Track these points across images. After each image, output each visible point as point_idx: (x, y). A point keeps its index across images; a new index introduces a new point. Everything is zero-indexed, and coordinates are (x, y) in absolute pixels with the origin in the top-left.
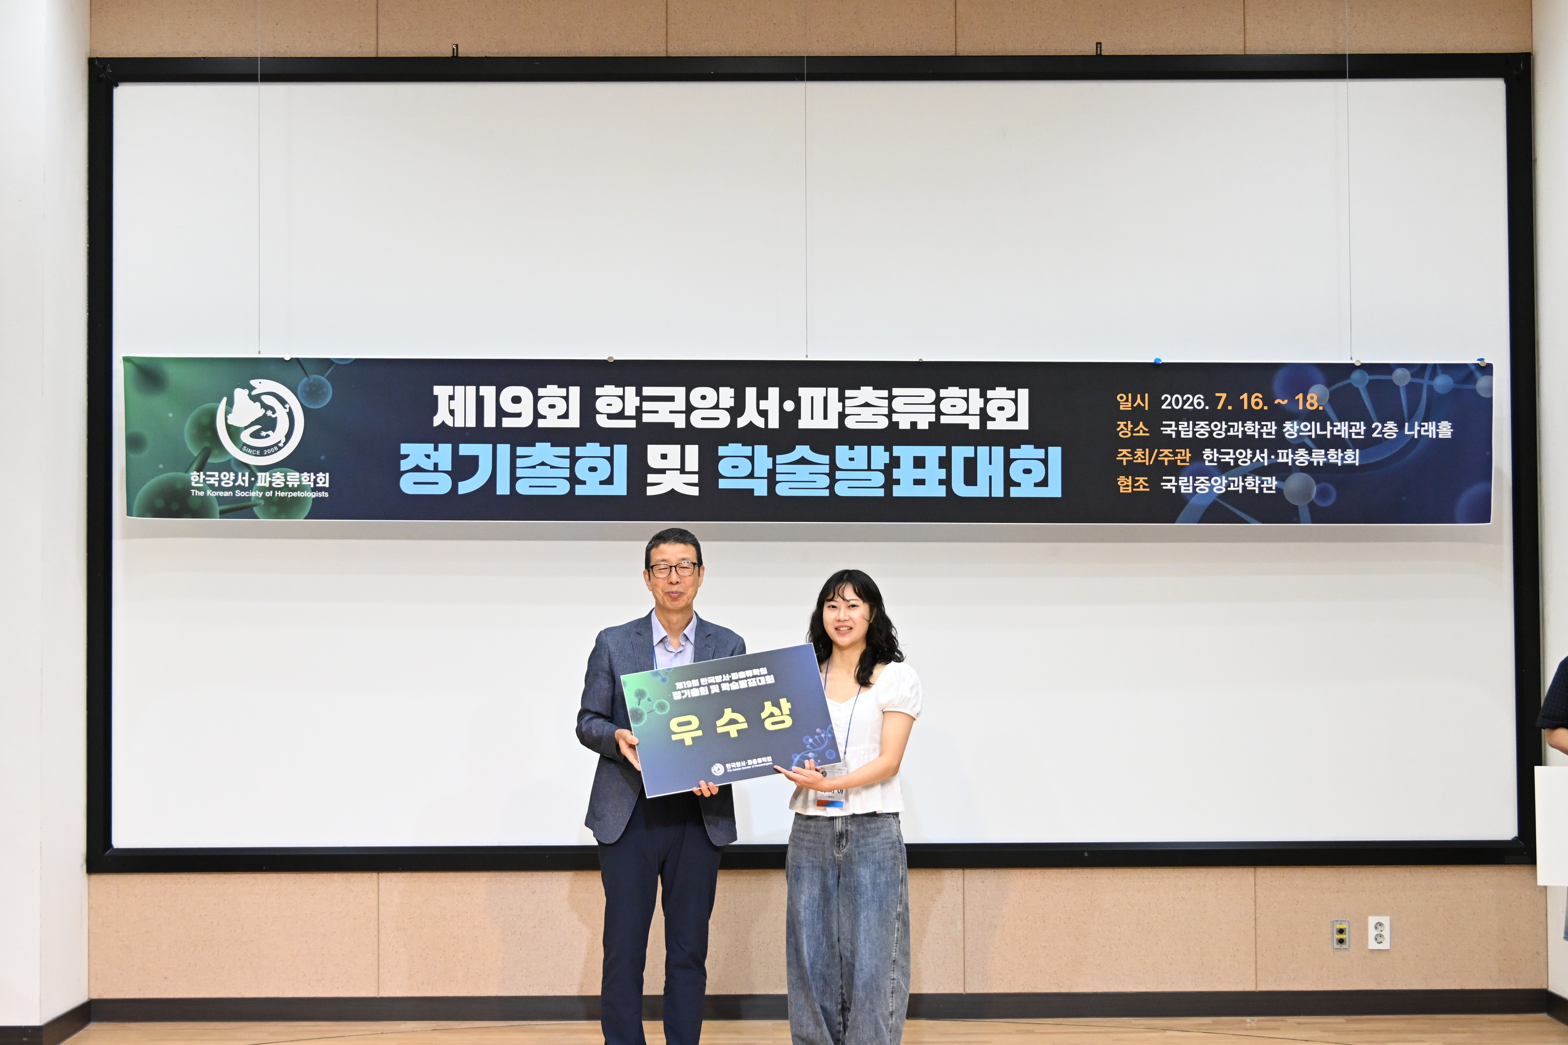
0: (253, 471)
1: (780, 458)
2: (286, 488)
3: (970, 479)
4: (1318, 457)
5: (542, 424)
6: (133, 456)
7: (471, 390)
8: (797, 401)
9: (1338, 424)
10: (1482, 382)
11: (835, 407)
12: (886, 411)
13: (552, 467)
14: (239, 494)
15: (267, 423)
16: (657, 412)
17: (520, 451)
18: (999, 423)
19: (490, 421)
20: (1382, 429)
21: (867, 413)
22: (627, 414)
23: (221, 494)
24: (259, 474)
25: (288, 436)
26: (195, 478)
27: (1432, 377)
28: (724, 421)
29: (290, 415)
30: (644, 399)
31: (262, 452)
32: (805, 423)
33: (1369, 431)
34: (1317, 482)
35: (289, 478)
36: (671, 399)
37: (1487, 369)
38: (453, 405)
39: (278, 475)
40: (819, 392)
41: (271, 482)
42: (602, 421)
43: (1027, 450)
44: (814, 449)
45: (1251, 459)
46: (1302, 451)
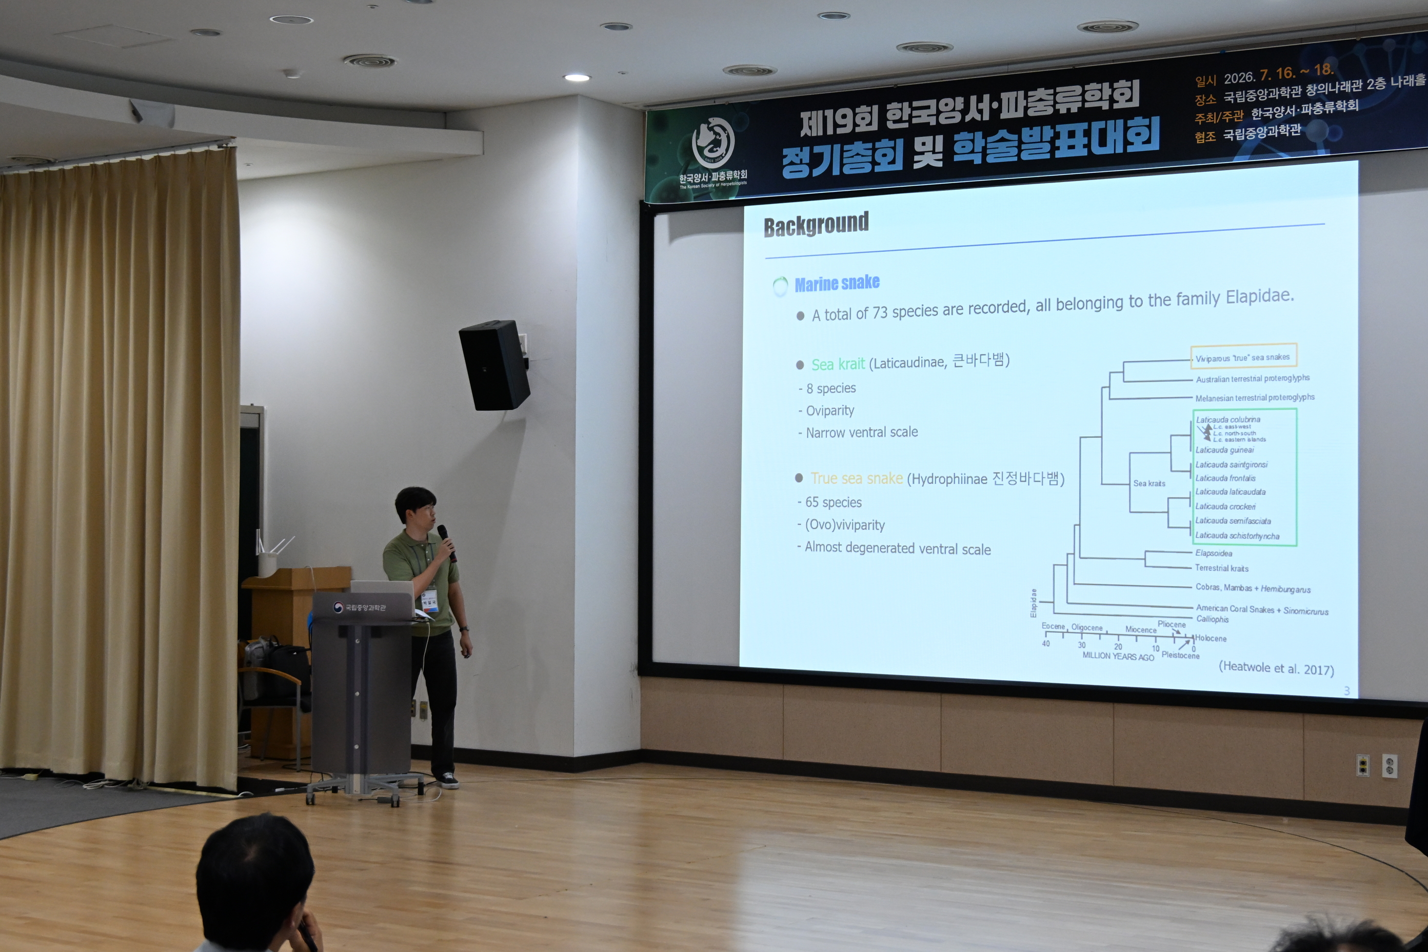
0: (710, 172)
1: (990, 139)
2: (726, 181)
3: (1103, 143)
4: (1330, 107)
5: (858, 130)
6: (651, 168)
7: (820, 112)
8: (1000, 102)
9: (1344, 83)
11: (1022, 103)
12: (1052, 103)
13: (863, 156)
14: (703, 186)
15: (716, 143)
16: (920, 116)
17: (846, 147)
18: (1121, 104)
19: (830, 131)
21: (1040, 105)
22: (904, 119)
23: (694, 187)
24: (713, 174)
25: (727, 150)
26: (682, 178)
28: (958, 118)
29: (728, 137)
30: (913, 109)
31: (714, 160)
32: (1004, 116)
33: (1365, 85)
34: (1329, 124)
35: (727, 174)
36: (928, 107)
38: (811, 123)
39: (722, 173)
40: (1012, 95)
41: (719, 178)
42: (891, 125)
43: (1139, 120)
44: (1010, 132)
45: (1284, 113)
46: (1318, 104)
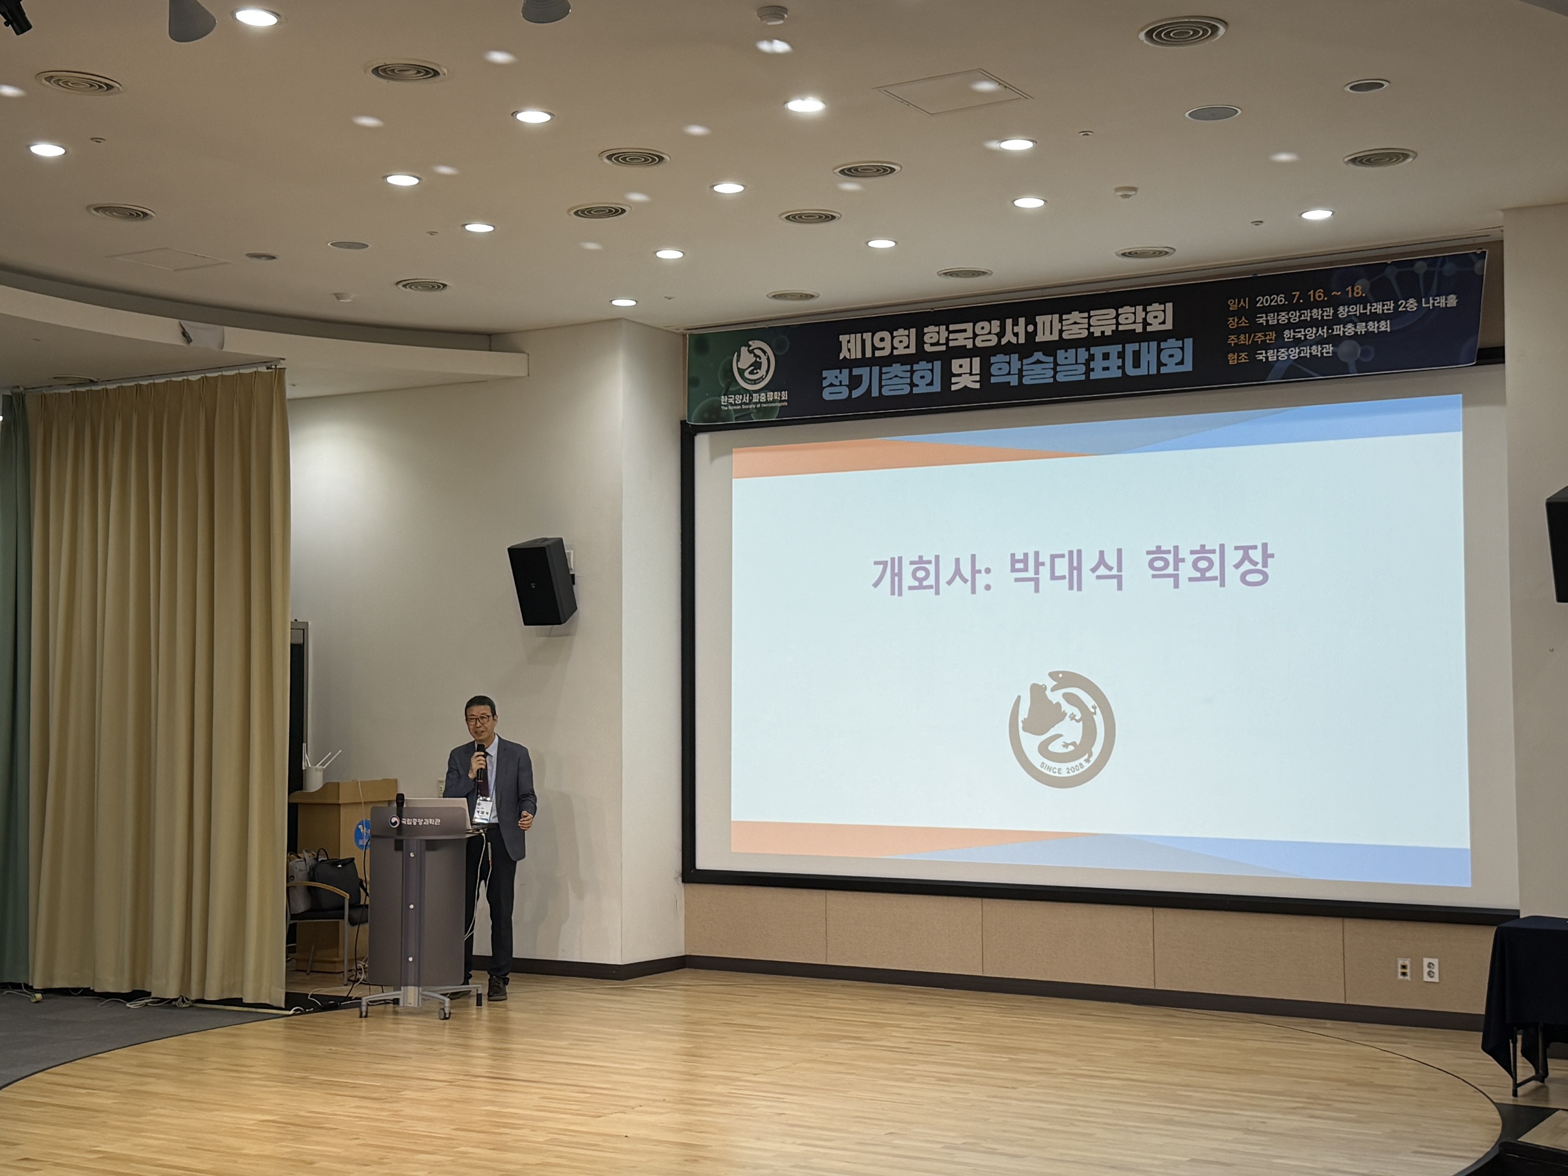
0: (751, 393)
1: (1025, 361)
2: (767, 402)
3: (1137, 364)
4: (1361, 328)
5: (896, 352)
7: (859, 335)
8: (1035, 325)
9: (1375, 304)
10: (1476, 266)
11: (1057, 326)
12: (1086, 326)
13: (901, 378)
14: (744, 407)
15: (757, 365)
16: (957, 339)
17: (884, 370)
18: (1155, 327)
20: (1406, 304)
21: (1075, 328)
22: (941, 342)
23: (735, 407)
24: (754, 395)
25: (767, 372)
26: (724, 399)
27: (1441, 266)
28: (994, 341)
29: (768, 359)
30: (950, 332)
31: (755, 382)
33: (1397, 307)
34: (1361, 345)
35: (768, 396)
36: (965, 331)
37: (1482, 255)
38: (850, 345)
39: (763, 394)
40: (1047, 318)
41: (759, 399)
42: (928, 348)
43: (1172, 342)
44: (1044, 354)
45: (1315, 334)
46: (1350, 326)
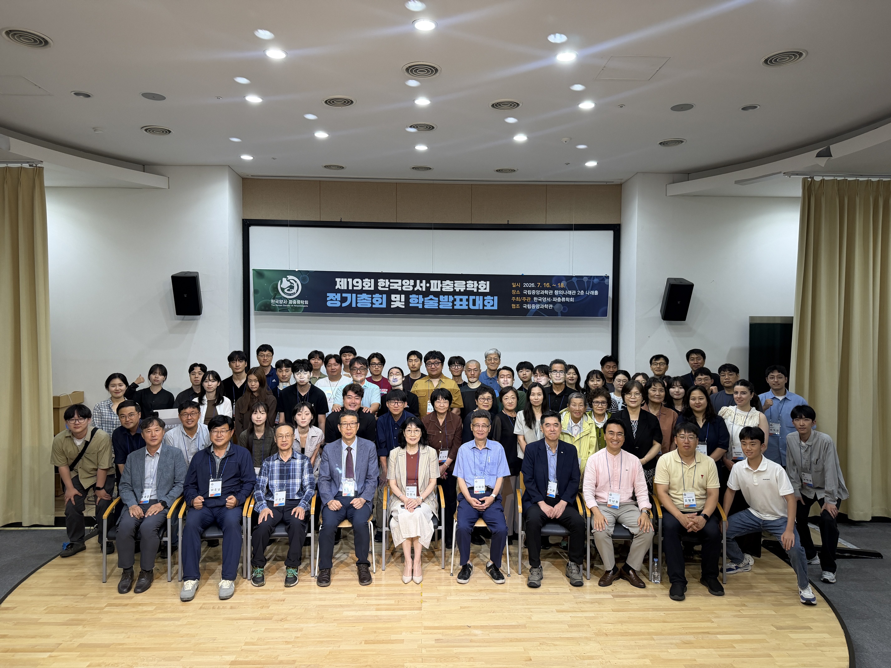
1: (425, 299)
3: (474, 304)
4: (563, 299)
5: (364, 289)
6: (256, 295)
7: (346, 279)
8: (430, 284)
9: (569, 291)
10: (606, 281)
11: (440, 285)
12: (453, 287)
13: (367, 300)
14: (284, 305)
15: (291, 287)
16: (394, 286)
17: (358, 296)
18: (482, 290)
19: (350, 288)
20: (580, 292)
21: (448, 287)
22: (386, 286)
23: (279, 305)
24: (289, 300)
25: (297, 291)
26: (272, 301)
27: (593, 279)
28: (411, 289)
29: (298, 285)
30: (390, 283)
31: (290, 295)
32: (432, 289)
33: (577, 293)
34: (563, 306)
35: (297, 302)
36: (398, 283)
37: (608, 277)
38: (341, 283)
40: (435, 282)
41: (293, 303)
42: (380, 288)
43: (489, 298)
44: (434, 296)
45: (546, 300)
46: (559, 298)
